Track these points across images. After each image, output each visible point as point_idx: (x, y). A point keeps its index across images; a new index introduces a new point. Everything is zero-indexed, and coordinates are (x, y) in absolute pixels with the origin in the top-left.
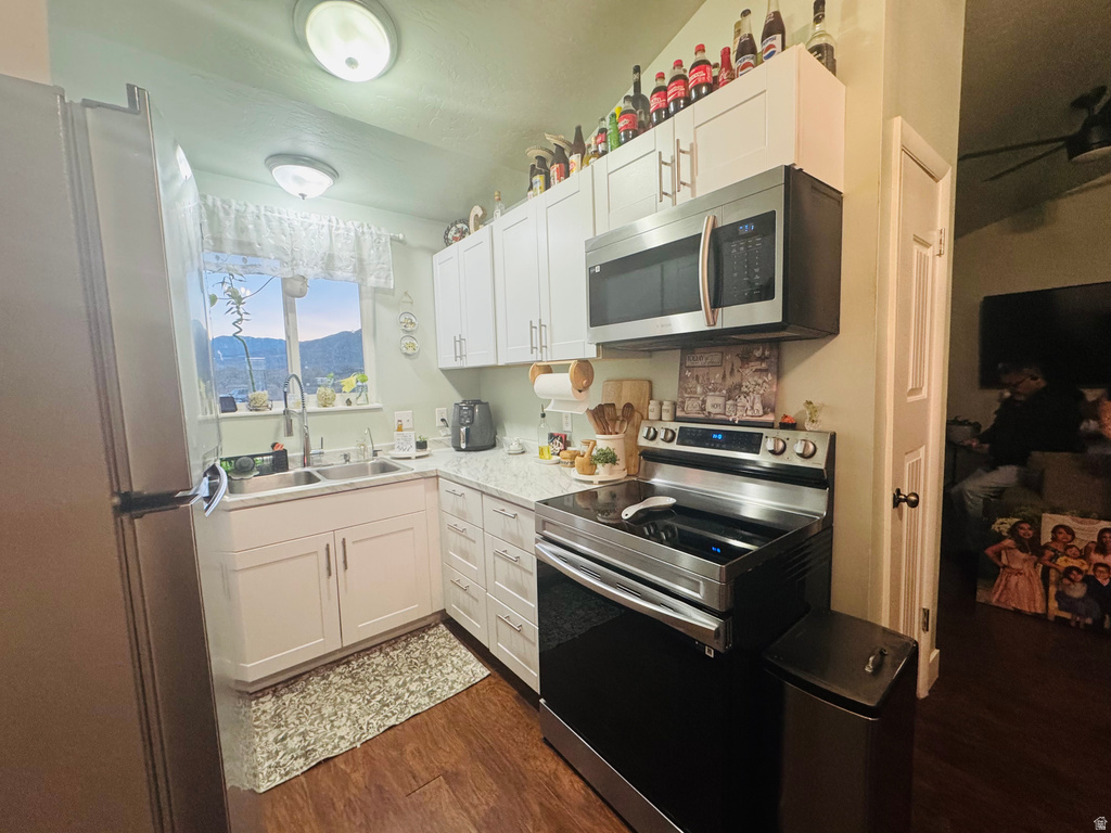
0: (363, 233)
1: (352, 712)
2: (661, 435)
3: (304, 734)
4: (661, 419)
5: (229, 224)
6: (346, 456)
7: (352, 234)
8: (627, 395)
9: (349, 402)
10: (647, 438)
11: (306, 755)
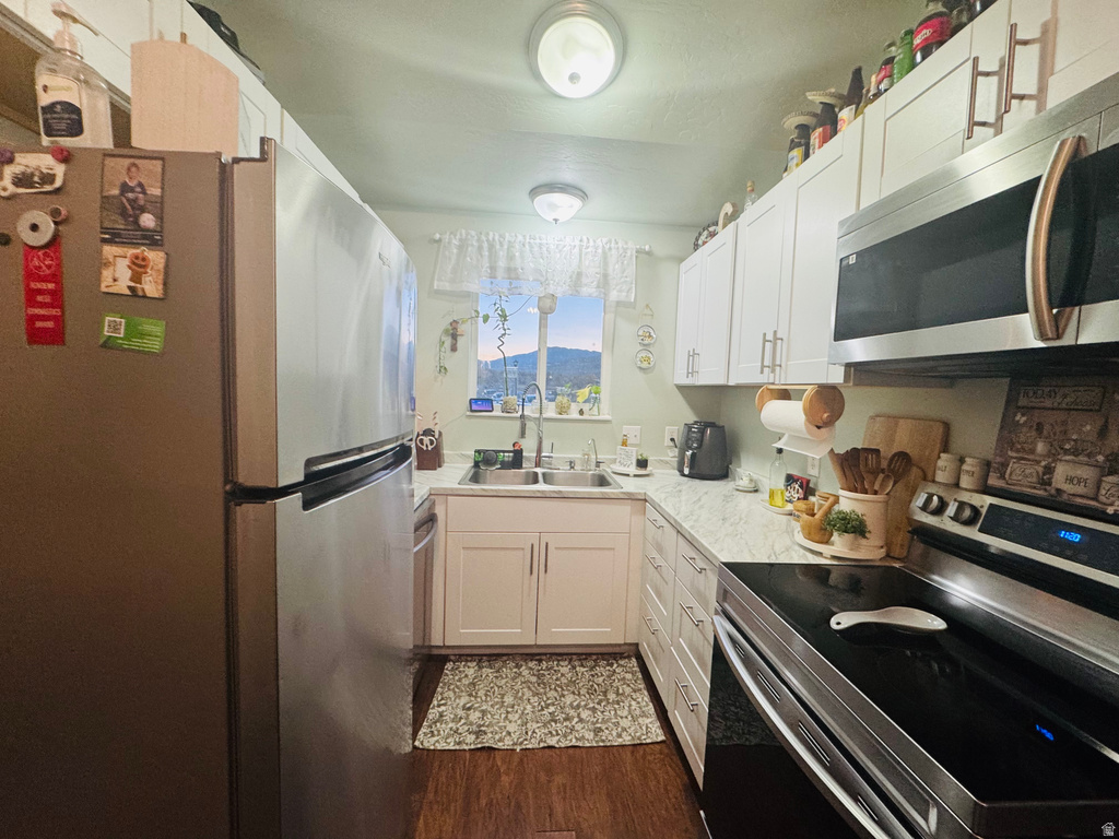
0: (610, 249)
1: (526, 712)
2: (951, 510)
3: (484, 712)
4: (957, 485)
5: (502, 254)
6: (571, 462)
7: (600, 251)
8: (903, 440)
9: (581, 412)
10: (924, 508)
11: (478, 733)
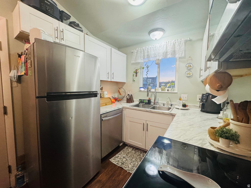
0: (176, 43)
6: (163, 104)
7: (172, 44)
9: (168, 90)
